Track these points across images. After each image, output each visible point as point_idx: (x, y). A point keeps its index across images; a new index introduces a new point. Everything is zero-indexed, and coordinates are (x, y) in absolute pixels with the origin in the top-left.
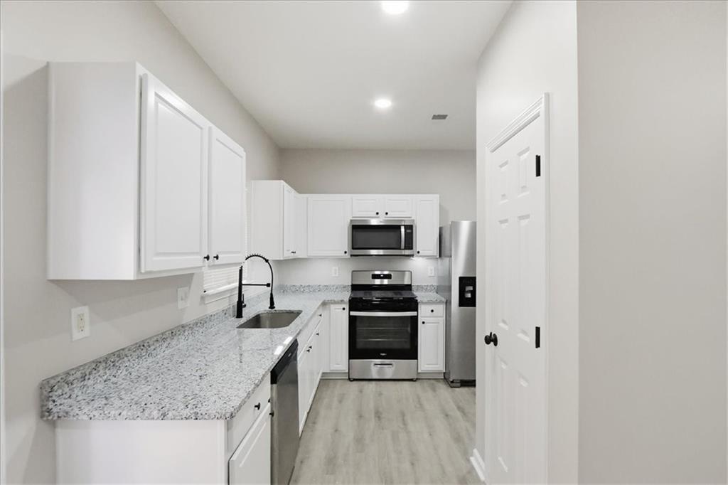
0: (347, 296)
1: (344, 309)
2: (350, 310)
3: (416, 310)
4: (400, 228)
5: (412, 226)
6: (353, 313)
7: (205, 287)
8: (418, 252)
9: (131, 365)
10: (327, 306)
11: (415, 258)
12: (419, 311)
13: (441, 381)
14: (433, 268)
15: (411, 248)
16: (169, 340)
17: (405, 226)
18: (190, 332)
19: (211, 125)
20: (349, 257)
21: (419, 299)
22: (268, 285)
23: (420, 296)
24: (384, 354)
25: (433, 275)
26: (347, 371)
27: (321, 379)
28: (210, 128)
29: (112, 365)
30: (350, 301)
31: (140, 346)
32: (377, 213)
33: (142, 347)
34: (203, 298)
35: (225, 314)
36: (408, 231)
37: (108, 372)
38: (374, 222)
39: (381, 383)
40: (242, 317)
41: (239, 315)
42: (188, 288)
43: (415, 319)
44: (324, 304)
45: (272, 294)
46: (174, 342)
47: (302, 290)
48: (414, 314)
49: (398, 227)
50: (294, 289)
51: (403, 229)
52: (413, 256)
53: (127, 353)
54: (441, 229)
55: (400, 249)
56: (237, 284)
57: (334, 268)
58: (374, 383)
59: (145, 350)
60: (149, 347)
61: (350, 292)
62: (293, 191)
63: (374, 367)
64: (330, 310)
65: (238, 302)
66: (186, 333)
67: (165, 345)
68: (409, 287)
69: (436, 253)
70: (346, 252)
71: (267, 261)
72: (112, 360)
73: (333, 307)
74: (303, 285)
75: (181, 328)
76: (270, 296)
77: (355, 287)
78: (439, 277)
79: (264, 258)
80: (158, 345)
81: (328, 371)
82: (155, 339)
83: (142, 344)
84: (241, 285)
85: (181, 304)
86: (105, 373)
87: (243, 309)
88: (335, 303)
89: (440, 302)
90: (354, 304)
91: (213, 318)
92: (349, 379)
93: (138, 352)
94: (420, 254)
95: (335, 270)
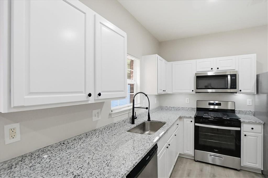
0: (193, 114)
1: (191, 121)
2: (195, 122)
3: (240, 126)
4: (227, 76)
5: (236, 75)
6: (197, 124)
7: (112, 108)
8: (240, 91)
9: (54, 155)
10: (182, 119)
11: (237, 94)
12: (242, 127)
13: (260, 175)
14: (251, 100)
15: (236, 88)
16: (84, 138)
17: (231, 75)
18: (100, 133)
19: (95, 13)
20: (195, 93)
21: (242, 120)
22: (147, 108)
23: (242, 117)
24: (216, 150)
25: (251, 104)
26: (194, 156)
27: (179, 156)
28: (95, 16)
29: (36, 157)
30: (195, 117)
31: (60, 144)
32: (212, 69)
33: (62, 145)
34: (110, 114)
35: (125, 122)
36: (233, 78)
37: (33, 162)
38: (210, 74)
39: (215, 167)
40: (134, 124)
41: (133, 123)
42: (100, 110)
43: (239, 133)
44: (180, 118)
45: (149, 113)
46: (88, 139)
47: (170, 109)
48: (238, 129)
49: (226, 76)
50: (166, 108)
51: (229, 77)
52: (236, 93)
53: (49, 149)
54: (258, 76)
55: (227, 88)
56: (132, 107)
57: (187, 99)
58: (210, 166)
59: (65, 146)
60: (68, 143)
61: (196, 112)
62: (164, 60)
63: (210, 156)
64: (184, 121)
65: (132, 116)
66: (97, 134)
67: (82, 141)
68: (233, 111)
69: (254, 91)
70: (193, 91)
71: (146, 95)
72: (37, 154)
73: (185, 120)
74: (171, 107)
75: (93, 132)
76: (148, 114)
77: (198, 109)
78: (255, 106)
79: (145, 94)
80: (76, 142)
81: (183, 153)
82: (73, 139)
83: (63, 142)
84: (134, 107)
85: (95, 119)
86: (31, 162)
87: (135, 120)
88: (187, 118)
89: (259, 124)
90: (198, 119)
91: (116, 125)
92: (195, 160)
93: (59, 148)
94: (241, 92)
95: (188, 100)
